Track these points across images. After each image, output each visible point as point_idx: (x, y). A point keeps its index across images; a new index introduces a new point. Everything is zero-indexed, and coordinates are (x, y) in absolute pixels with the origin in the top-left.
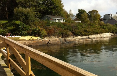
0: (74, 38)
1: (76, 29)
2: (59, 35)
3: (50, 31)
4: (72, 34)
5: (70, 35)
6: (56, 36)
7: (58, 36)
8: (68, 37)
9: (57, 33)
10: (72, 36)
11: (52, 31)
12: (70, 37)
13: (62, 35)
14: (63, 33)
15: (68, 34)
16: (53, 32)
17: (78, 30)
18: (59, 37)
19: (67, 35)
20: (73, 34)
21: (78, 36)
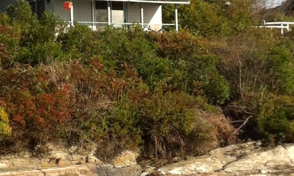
0: (240, 157)
1: (263, 88)
2: (119, 138)
3: (41, 105)
4: (229, 128)
5: (214, 134)
6: (94, 147)
7: (110, 148)
8: (197, 155)
9: (99, 124)
10: (224, 145)
11: (56, 104)
12: (207, 153)
13: (139, 140)
14: (152, 121)
15: (192, 126)
16: (64, 111)
17: (282, 91)
18: (118, 150)
19: (182, 133)
20: (236, 125)
21: (276, 144)
